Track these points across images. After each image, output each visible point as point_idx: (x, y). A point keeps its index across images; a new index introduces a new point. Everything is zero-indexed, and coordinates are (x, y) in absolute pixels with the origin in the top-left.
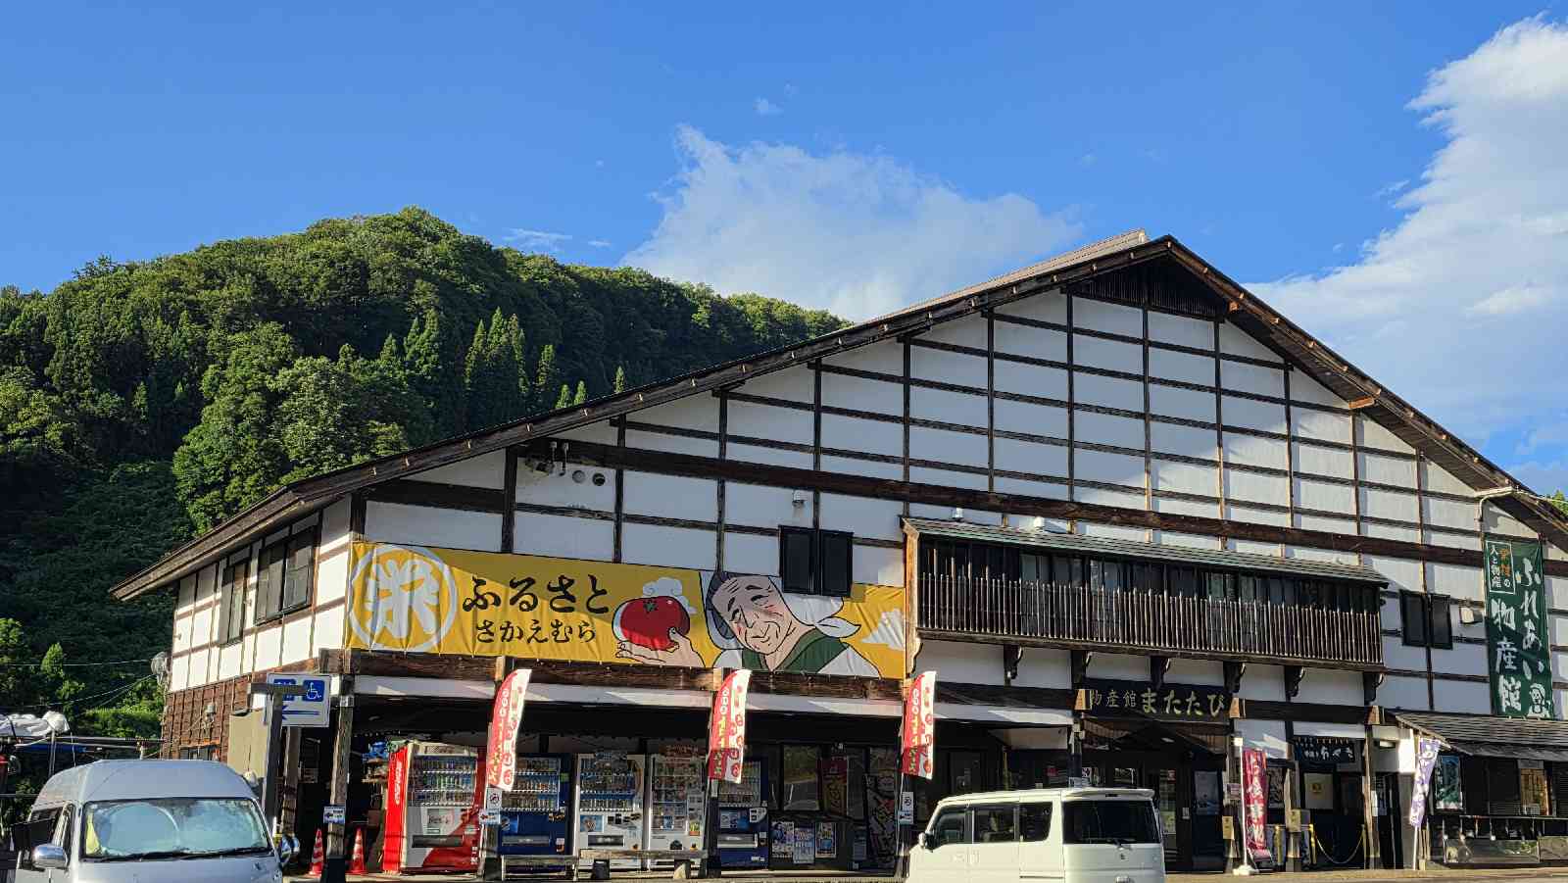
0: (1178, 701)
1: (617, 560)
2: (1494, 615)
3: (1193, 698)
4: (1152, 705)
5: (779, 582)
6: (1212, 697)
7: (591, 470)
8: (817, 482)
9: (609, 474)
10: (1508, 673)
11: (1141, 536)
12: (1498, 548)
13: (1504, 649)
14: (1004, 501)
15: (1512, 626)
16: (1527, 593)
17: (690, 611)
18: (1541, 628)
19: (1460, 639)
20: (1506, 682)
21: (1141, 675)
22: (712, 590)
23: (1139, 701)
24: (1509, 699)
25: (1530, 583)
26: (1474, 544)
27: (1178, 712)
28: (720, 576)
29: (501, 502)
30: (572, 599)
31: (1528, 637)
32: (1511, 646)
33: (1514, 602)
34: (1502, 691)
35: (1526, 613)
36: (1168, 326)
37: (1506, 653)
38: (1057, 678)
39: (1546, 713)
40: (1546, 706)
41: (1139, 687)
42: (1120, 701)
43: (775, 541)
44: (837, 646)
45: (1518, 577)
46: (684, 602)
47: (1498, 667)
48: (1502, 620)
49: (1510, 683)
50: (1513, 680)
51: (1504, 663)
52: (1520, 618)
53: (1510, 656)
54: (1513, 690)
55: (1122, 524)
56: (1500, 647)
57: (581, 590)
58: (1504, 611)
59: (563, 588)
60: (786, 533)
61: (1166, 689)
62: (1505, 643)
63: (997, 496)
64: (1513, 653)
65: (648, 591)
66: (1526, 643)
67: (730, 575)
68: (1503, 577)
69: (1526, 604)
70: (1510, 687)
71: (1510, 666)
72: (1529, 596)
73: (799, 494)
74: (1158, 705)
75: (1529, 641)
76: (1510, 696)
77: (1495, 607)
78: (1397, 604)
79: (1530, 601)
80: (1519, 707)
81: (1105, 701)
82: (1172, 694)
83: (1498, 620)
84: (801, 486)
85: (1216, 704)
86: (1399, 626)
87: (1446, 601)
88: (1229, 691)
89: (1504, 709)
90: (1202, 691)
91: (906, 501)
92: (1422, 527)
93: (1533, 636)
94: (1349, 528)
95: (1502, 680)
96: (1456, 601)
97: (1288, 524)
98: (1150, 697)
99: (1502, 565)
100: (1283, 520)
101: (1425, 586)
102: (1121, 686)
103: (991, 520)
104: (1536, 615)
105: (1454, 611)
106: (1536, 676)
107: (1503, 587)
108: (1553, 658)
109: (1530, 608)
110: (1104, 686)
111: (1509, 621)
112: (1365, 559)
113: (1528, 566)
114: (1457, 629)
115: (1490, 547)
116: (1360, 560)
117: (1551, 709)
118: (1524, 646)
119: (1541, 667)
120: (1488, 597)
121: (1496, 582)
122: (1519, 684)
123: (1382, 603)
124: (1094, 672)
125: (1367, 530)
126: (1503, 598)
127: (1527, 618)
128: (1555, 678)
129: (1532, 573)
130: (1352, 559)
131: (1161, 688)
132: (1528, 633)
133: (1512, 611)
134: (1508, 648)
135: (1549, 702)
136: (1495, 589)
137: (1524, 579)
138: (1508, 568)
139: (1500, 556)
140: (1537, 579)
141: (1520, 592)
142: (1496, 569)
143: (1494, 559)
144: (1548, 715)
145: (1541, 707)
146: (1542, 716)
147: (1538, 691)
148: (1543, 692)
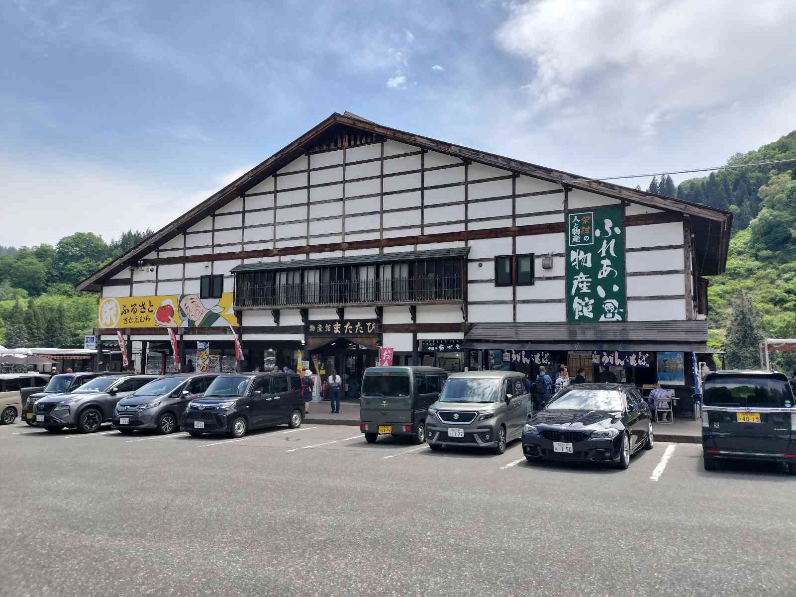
0: (351, 327)
1: (156, 295)
2: (572, 260)
3: (359, 325)
4: (339, 329)
5: (199, 296)
6: (369, 324)
7: (151, 267)
8: (212, 258)
9: (155, 267)
10: (582, 296)
11: (337, 254)
12: (579, 217)
13: (580, 280)
14: (279, 251)
15: (589, 264)
16: (605, 242)
17: (174, 309)
18: (619, 263)
19: (541, 279)
20: (580, 301)
21: (336, 317)
22: (180, 302)
23: (332, 329)
24: (582, 311)
25: (610, 234)
26: (560, 218)
27: (351, 332)
28: (183, 296)
29: (129, 282)
30: (145, 308)
31: (604, 270)
32: (586, 278)
33: (594, 249)
34: (576, 306)
35: (603, 254)
36: (355, 154)
37: (582, 282)
38: (296, 320)
39: (618, 317)
40: (619, 313)
41: (332, 322)
42: (324, 329)
43: (199, 281)
44: (216, 316)
45: (598, 233)
46: (172, 306)
47: (573, 291)
48: (580, 262)
49: (584, 301)
50: (587, 299)
51: (578, 289)
52: (597, 259)
53: (585, 284)
54: (587, 304)
55: (329, 250)
56: (577, 279)
57: (147, 306)
58: (582, 255)
59: (143, 305)
60: (202, 278)
61: (346, 322)
62: (582, 276)
63: (276, 249)
64: (587, 282)
65: (164, 304)
66: (602, 273)
67: (185, 295)
68: (582, 235)
69: (603, 250)
70: (583, 303)
71: (585, 290)
72: (608, 243)
73: (206, 263)
74: (342, 329)
75: (605, 271)
76: (583, 309)
77: (574, 255)
78: (492, 264)
79: (608, 247)
80: (591, 315)
81: (316, 329)
82: (348, 324)
83: (577, 262)
84: (208, 261)
85: (371, 327)
86: (493, 277)
87: (531, 257)
88: (379, 321)
89: (577, 318)
90: (364, 322)
91: (242, 258)
92: (514, 216)
93: (609, 269)
94: (460, 228)
95: (577, 300)
96: (539, 256)
97: (419, 234)
98: (337, 326)
99: (584, 228)
100: (416, 232)
101: (514, 251)
102: (324, 323)
103: (275, 259)
104: (614, 255)
105: (538, 263)
106: (610, 295)
107: (582, 241)
108: (629, 280)
109: (608, 251)
110: (317, 323)
111: (586, 262)
112: (471, 243)
113: (608, 223)
114: (539, 271)
115: (573, 218)
116: (466, 244)
117: (624, 315)
118: (600, 276)
119: (616, 288)
120: (568, 249)
121: (576, 239)
122: (592, 301)
123: (480, 265)
124: (312, 317)
125: (472, 227)
126: (581, 248)
127: (604, 258)
128: (629, 293)
129: (612, 228)
130: (460, 244)
131: (343, 322)
132: (604, 268)
133: (589, 255)
134: (584, 279)
135: (622, 310)
136: (575, 243)
137: (604, 232)
138: (589, 228)
139: (581, 222)
140: (617, 230)
141: (599, 242)
142: (576, 231)
143: (576, 224)
144: (620, 319)
145: (613, 314)
146: (615, 319)
147: (611, 304)
148: (617, 304)
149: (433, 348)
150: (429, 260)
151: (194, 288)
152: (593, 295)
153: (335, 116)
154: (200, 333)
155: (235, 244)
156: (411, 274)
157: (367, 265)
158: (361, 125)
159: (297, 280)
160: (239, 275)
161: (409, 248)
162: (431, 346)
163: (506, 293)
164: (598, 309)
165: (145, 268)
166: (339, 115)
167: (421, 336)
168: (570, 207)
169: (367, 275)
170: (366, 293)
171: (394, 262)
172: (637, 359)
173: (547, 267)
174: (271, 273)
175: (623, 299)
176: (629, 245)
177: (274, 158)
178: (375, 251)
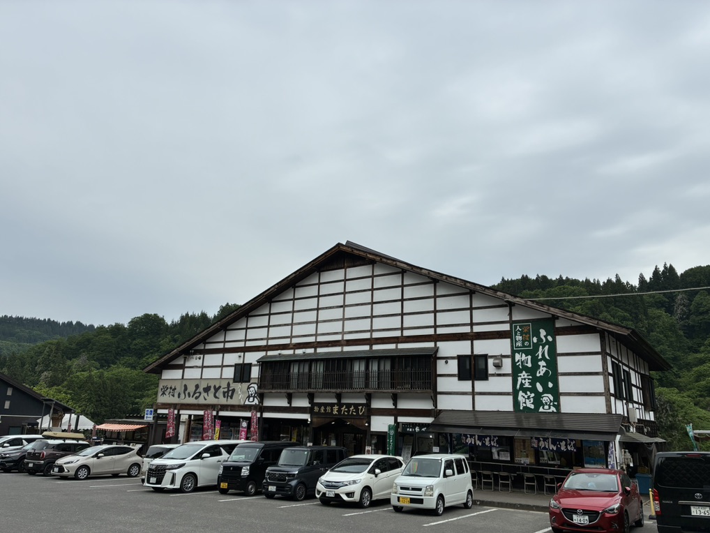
0: (346, 410)
1: (201, 378)
2: (516, 361)
3: (352, 408)
4: (337, 411)
5: (233, 381)
6: (360, 408)
7: (198, 356)
8: (245, 350)
9: (202, 356)
10: (525, 390)
11: (338, 349)
12: (520, 327)
13: (523, 377)
14: (294, 346)
15: (529, 365)
16: (541, 347)
18: (552, 364)
19: (493, 375)
20: (524, 394)
21: (335, 401)
23: (332, 410)
24: (525, 403)
25: (544, 341)
26: (506, 327)
27: (346, 414)
29: (182, 367)
31: (541, 370)
32: (528, 375)
33: (532, 352)
34: (520, 398)
35: (540, 357)
36: (353, 272)
37: (525, 379)
38: (305, 403)
39: (553, 409)
40: (554, 406)
41: (332, 405)
42: (325, 410)
43: (233, 368)
45: (535, 340)
47: (518, 387)
48: (522, 362)
49: (526, 394)
50: (528, 393)
51: (522, 384)
52: (535, 361)
53: (527, 381)
54: (529, 398)
55: (332, 346)
56: (520, 376)
58: (524, 357)
60: (236, 366)
61: (342, 405)
62: (524, 374)
63: (292, 344)
64: (529, 379)
66: (539, 373)
68: (523, 341)
69: (540, 353)
70: (526, 397)
71: (527, 385)
72: (543, 348)
73: (239, 354)
74: (339, 411)
75: (541, 372)
76: (526, 401)
77: (517, 357)
78: (456, 362)
79: (543, 351)
80: (532, 407)
81: (320, 410)
82: (344, 407)
83: (520, 363)
84: (241, 352)
85: (362, 410)
86: (456, 372)
87: (485, 357)
88: (368, 405)
89: (521, 408)
90: (356, 406)
91: (267, 351)
92: (472, 324)
93: (545, 369)
94: (431, 332)
95: (521, 393)
96: (491, 357)
97: (400, 335)
98: (336, 408)
99: (524, 335)
100: (398, 334)
101: (472, 351)
102: (326, 405)
103: (290, 352)
104: (548, 358)
105: (490, 362)
106: (546, 390)
107: (524, 346)
108: (561, 379)
109: (543, 355)
110: (320, 405)
111: (527, 363)
112: (439, 344)
113: (543, 333)
114: (491, 369)
115: (516, 327)
116: (436, 345)
117: (558, 407)
118: (538, 375)
119: (550, 385)
120: (513, 352)
121: (519, 344)
122: (533, 395)
123: (447, 362)
124: (317, 401)
125: (440, 331)
126: (523, 351)
127: (541, 360)
128: (561, 390)
129: (546, 337)
130: (431, 345)
131: (340, 405)
132: (541, 368)
133: (529, 357)
134: (526, 377)
135: (556, 403)
136: (518, 347)
137: (540, 340)
138: (528, 335)
139: (522, 330)
140: (550, 339)
141: (536, 347)
142: (519, 338)
143: (518, 332)
144: (555, 411)
145: (550, 406)
146: (550, 411)
147: (548, 398)
148: (552, 398)
149: (411, 430)
150: (406, 357)
151: (229, 373)
152: (534, 390)
153: (339, 245)
154: (231, 410)
155: (262, 339)
156: (392, 367)
157: (360, 359)
158: (357, 252)
159: (306, 370)
160: (264, 364)
161: (392, 346)
162: (410, 428)
163: (466, 386)
164: (538, 402)
165: (195, 356)
166: (342, 245)
167: (401, 419)
168: (514, 318)
169: (359, 368)
170: (358, 383)
171: (380, 358)
172: (566, 445)
173: (498, 366)
174: (287, 363)
175: (556, 394)
176: (559, 351)
177: (294, 275)
178: (366, 348)
